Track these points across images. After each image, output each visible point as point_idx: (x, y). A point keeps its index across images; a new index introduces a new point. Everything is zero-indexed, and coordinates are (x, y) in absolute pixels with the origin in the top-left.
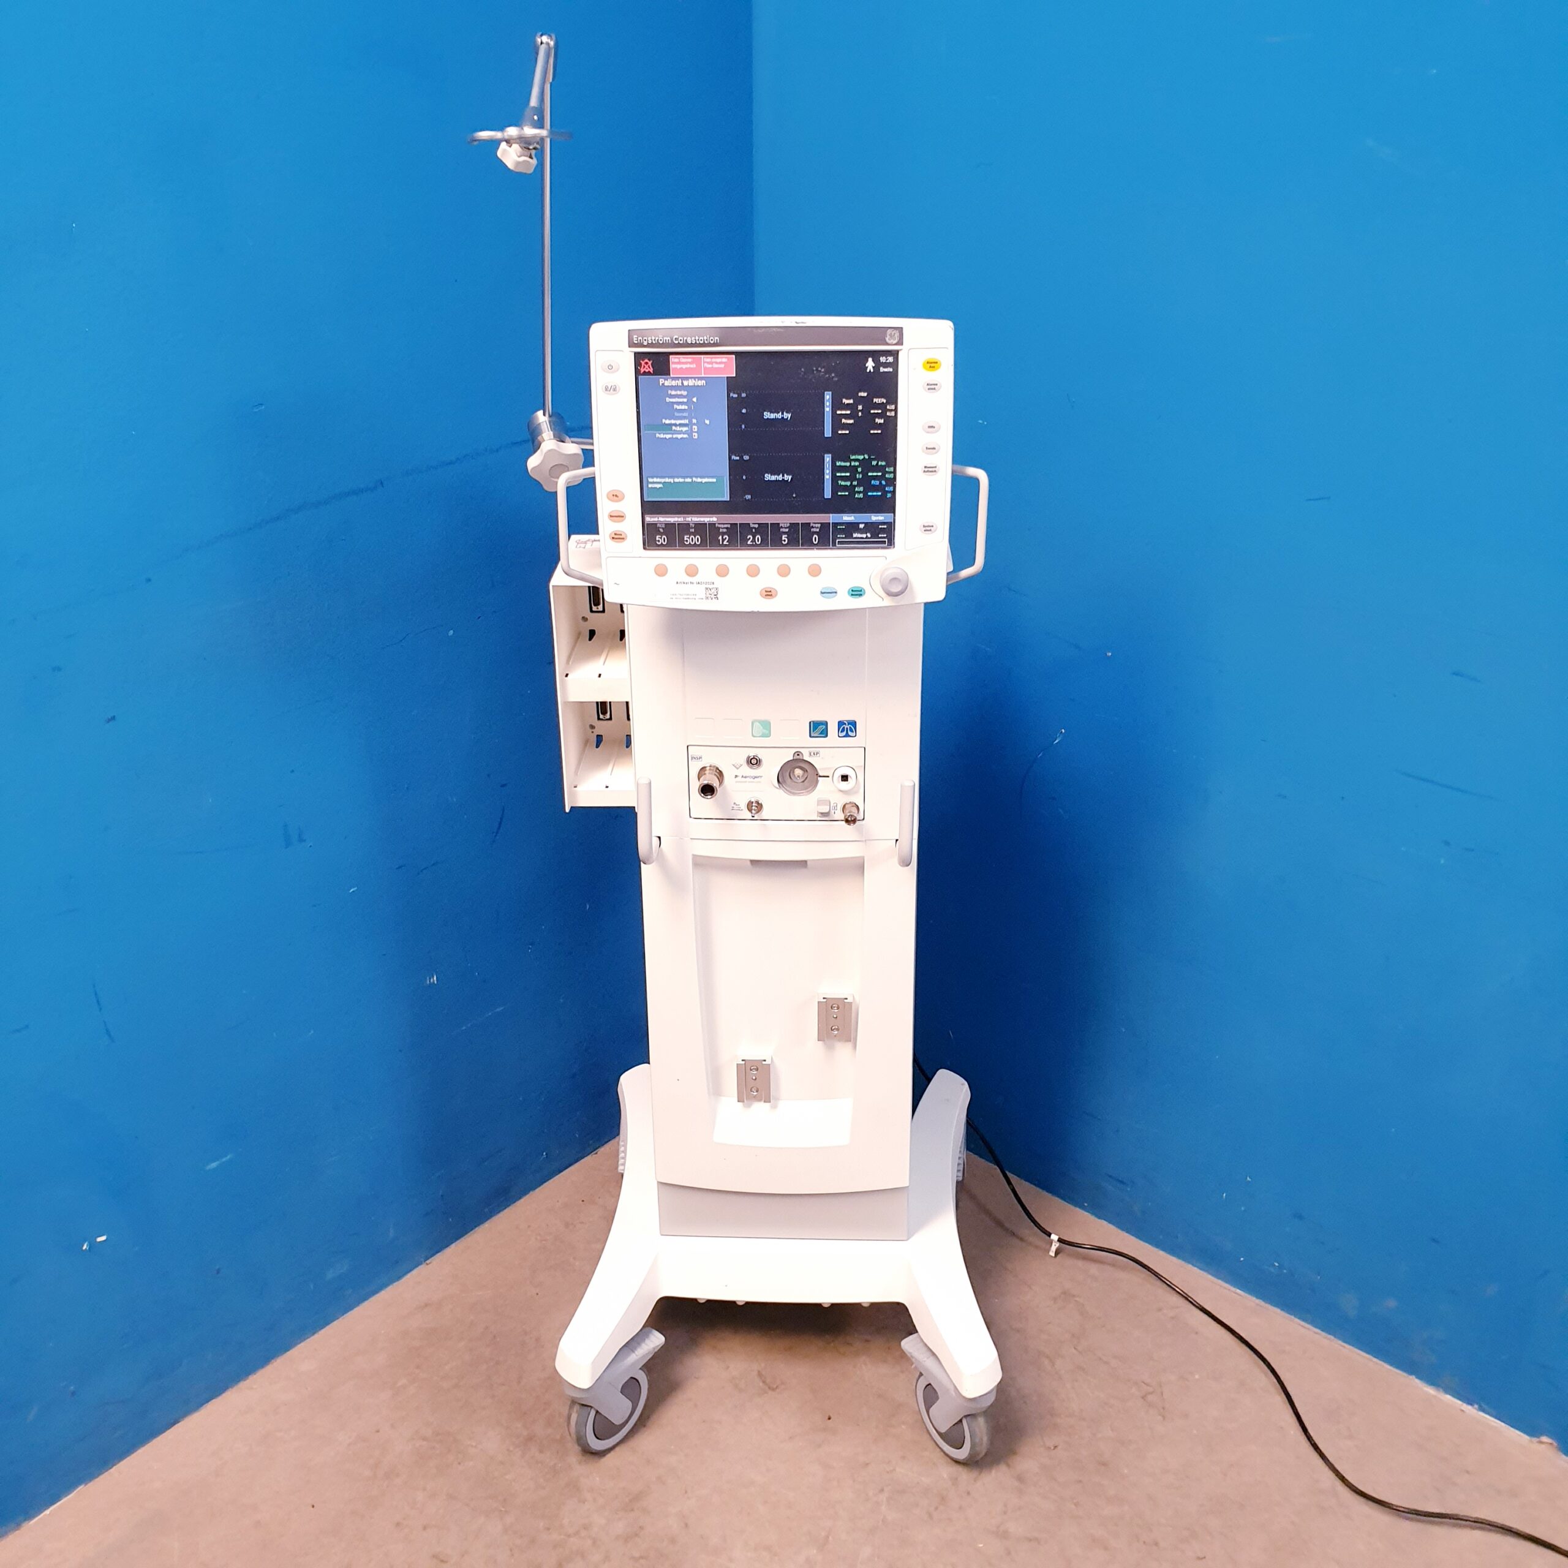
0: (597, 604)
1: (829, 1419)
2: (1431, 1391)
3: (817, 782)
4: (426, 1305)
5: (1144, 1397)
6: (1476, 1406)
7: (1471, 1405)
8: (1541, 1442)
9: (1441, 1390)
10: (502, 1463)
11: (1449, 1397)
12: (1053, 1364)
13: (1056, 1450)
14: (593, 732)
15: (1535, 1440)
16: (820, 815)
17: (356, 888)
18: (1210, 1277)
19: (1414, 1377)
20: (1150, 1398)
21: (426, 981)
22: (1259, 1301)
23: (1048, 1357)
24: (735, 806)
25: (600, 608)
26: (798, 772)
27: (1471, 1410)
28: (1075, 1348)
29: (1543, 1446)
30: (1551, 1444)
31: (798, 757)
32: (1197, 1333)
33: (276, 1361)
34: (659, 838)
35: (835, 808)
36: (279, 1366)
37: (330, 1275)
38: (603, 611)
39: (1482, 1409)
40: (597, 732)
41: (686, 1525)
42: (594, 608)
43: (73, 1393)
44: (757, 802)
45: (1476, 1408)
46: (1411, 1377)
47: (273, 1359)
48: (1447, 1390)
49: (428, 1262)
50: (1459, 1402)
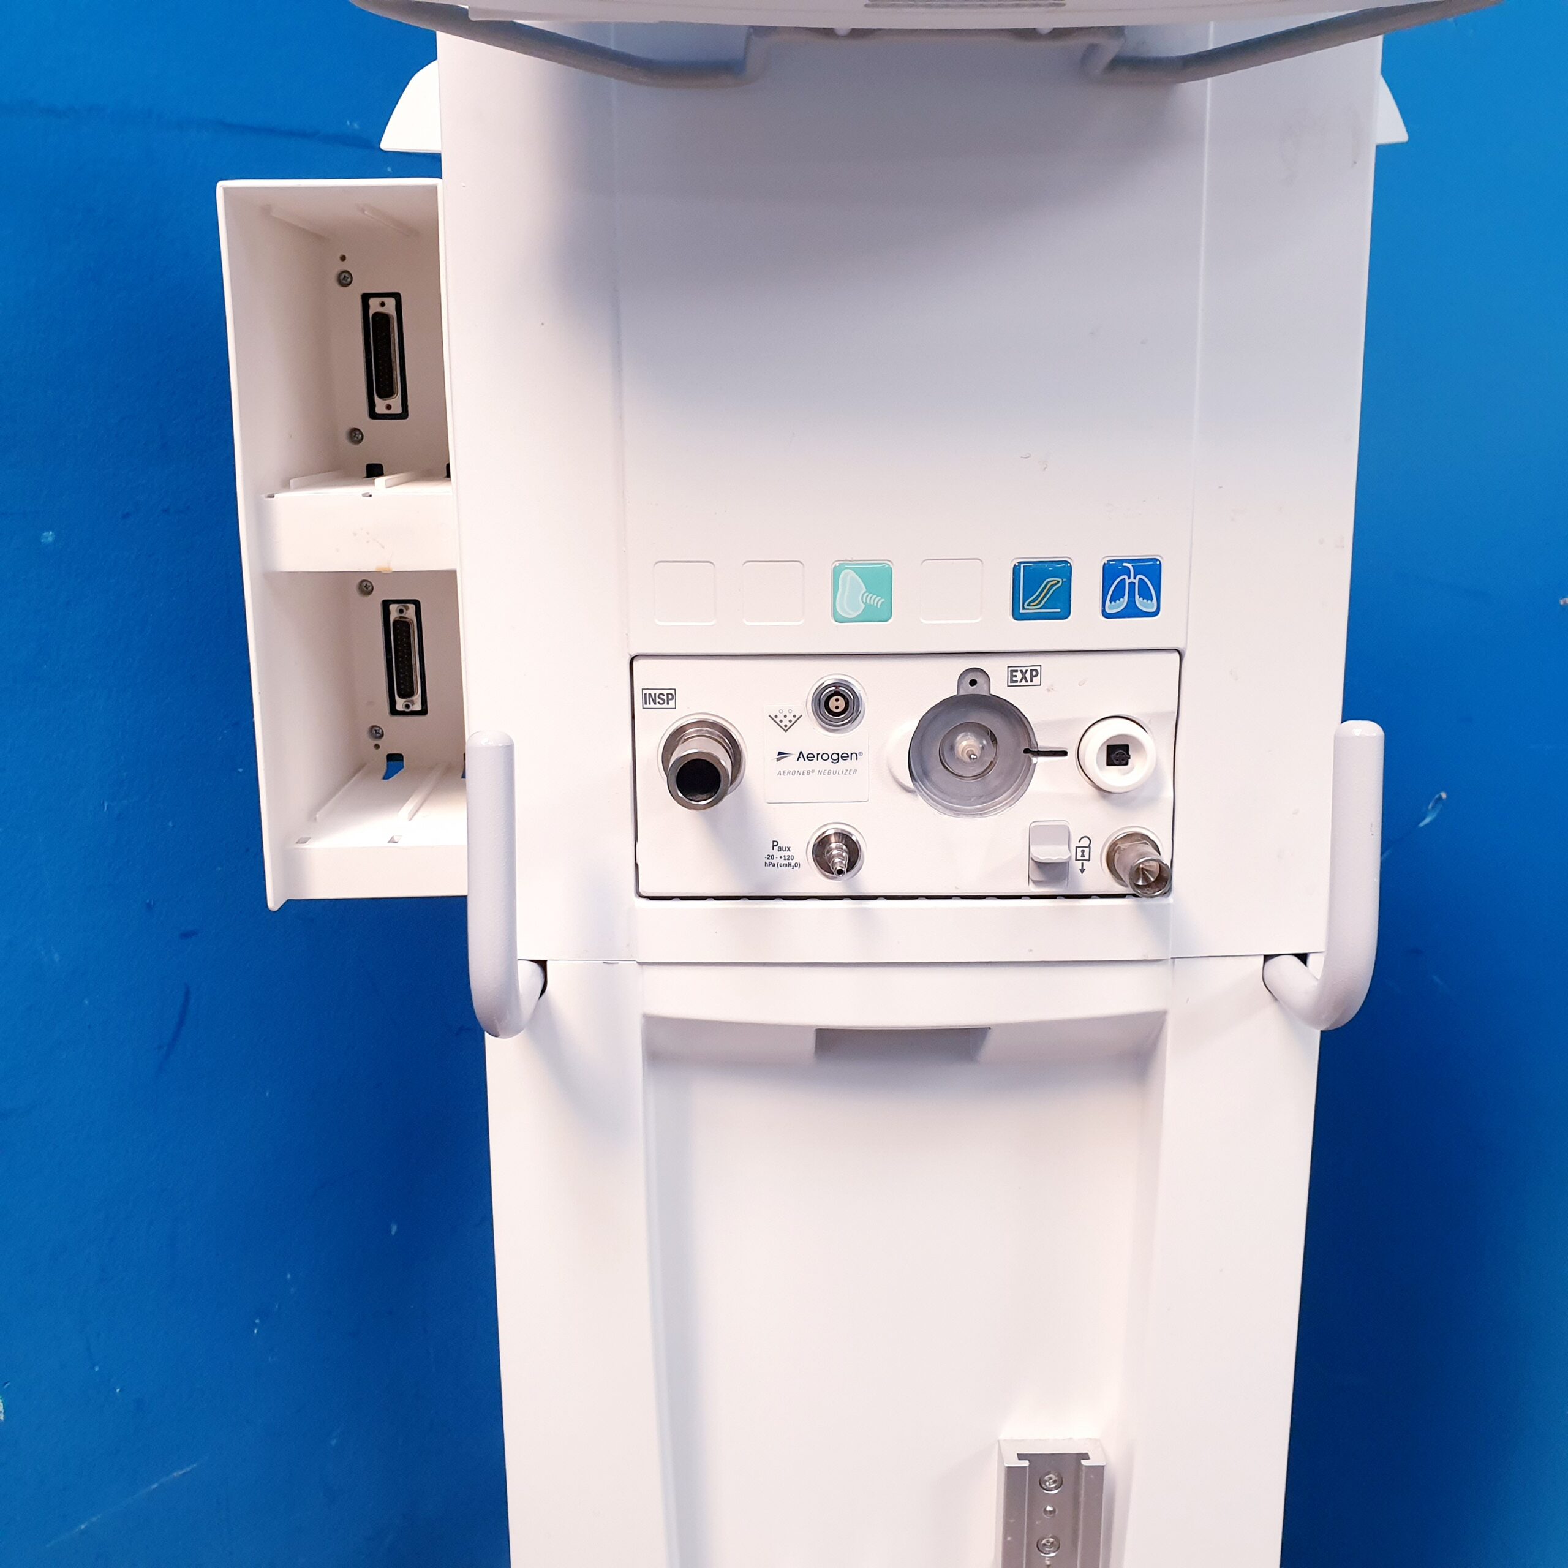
0: (387, 392)
3: (1029, 769)
14: (377, 746)
16: (1037, 876)
24: (775, 852)
25: (396, 402)
26: (966, 743)
31: (972, 690)
34: (543, 964)
35: (1084, 853)
38: (404, 415)
40: (389, 745)
42: (381, 406)
44: (846, 838)
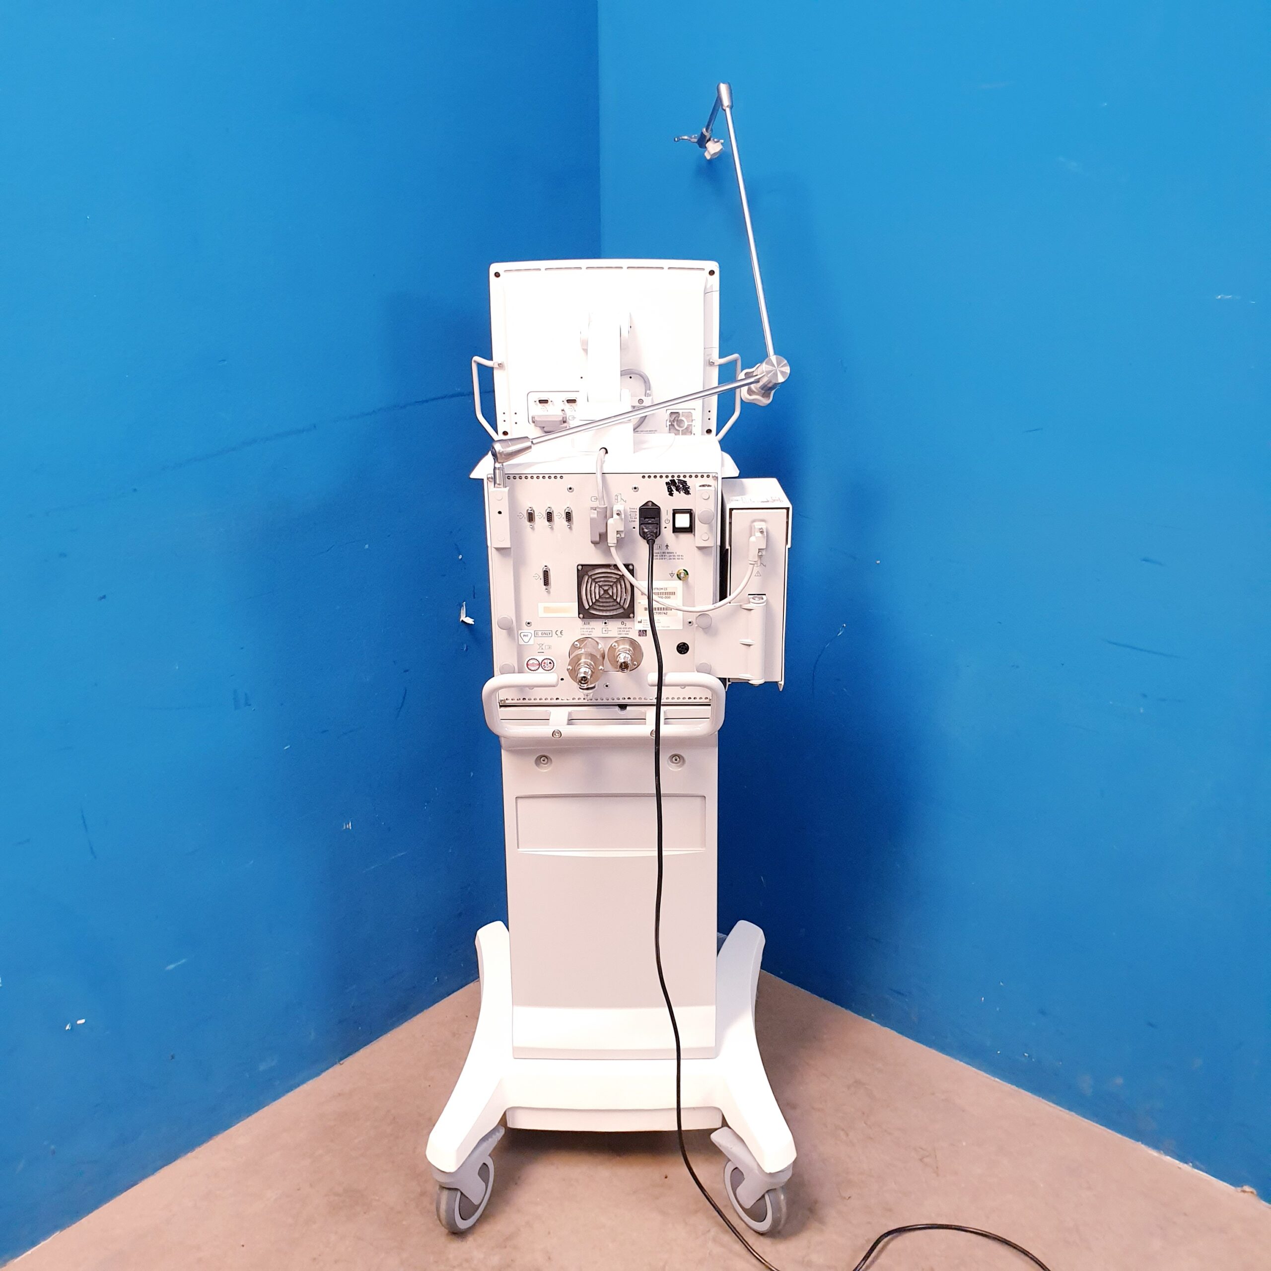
1: (666, 1177)
2: (1154, 1153)
4: (340, 1094)
5: (921, 1160)
6: (1191, 1164)
7: (1186, 1163)
8: (1244, 1191)
9: (1162, 1152)
10: (399, 1212)
11: (1168, 1158)
12: (847, 1135)
13: (850, 1199)
15: (1239, 1189)
17: (289, 746)
18: (974, 1069)
19: (1140, 1143)
20: (926, 1160)
21: (343, 827)
22: (1014, 1087)
23: (843, 1130)
27: (1187, 1168)
28: (865, 1123)
29: (1246, 1194)
30: (1252, 1192)
32: (963, 1111)
33: (217, 1137)
36: (219, 1141)
37: (262, 1067)
39: (1195, 1167)
41: (549, 1258)
43: (54, 1152)
45: (1190, 1166)
46: (1137, 1143)
47: (215, 1135)
48: (1167, 1153)
49: (341, 1062)
50: (1177, 1162)
